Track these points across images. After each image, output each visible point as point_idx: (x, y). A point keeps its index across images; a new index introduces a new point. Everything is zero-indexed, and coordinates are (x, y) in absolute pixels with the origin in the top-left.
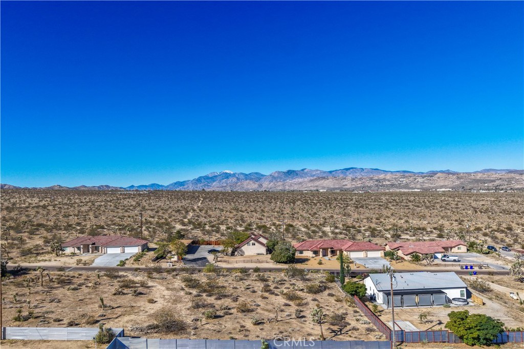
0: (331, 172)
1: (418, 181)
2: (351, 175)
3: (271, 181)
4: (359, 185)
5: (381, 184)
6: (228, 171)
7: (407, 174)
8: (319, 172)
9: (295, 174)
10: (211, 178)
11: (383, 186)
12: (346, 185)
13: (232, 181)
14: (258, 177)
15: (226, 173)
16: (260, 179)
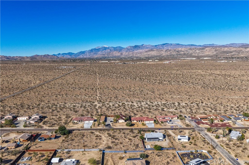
0: (156, 46)
1: (197, 52)
2: (166, 47)
3: (127, 51)
4: (169, 54)
5: (179, 53)
6: (105, 46)
7: (193, 47)
8: (150, 46)
9: (138, 47)
10: (97, 49)
11: (180, 54)
12: (163, 54)
13: (108, 51)
14: (120, 49)
15: (105, 47)
16: (121, 50)
